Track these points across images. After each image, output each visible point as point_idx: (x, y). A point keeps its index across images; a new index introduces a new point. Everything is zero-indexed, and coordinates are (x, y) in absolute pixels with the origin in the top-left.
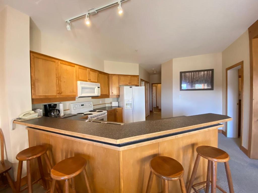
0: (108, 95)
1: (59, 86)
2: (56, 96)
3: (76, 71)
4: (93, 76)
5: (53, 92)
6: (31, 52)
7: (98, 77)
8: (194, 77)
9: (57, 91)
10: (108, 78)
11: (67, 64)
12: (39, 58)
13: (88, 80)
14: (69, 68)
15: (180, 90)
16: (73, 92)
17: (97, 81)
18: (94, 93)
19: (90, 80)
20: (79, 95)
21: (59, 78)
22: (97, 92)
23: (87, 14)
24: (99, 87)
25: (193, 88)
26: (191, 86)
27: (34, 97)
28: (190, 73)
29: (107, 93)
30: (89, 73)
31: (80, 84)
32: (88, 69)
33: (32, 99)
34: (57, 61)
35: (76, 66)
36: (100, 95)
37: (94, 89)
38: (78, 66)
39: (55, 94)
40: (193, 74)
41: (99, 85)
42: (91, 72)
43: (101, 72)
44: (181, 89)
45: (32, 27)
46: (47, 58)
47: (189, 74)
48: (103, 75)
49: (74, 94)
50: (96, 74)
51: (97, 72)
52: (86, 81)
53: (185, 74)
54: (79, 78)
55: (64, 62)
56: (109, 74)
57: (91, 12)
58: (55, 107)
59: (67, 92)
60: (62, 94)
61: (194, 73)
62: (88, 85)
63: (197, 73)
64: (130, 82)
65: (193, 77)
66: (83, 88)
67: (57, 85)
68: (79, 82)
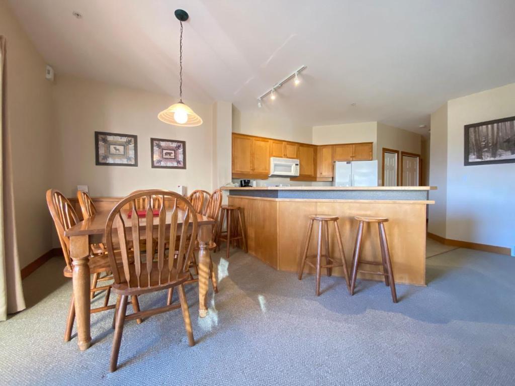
0: (313, 176)
1: (252, 162)
2: (249, 172)
3: (270, 147)
4: (291, 150)
5: (247, 169)
6: (233, 134)
7: (298, 150)
8: (500, 134)
9: (251, 167)
10: (314, 152)
11: (261, 139)
12: (238, 138)
13: (283, 156)
14: (262, 144)
15: (465, 165)
16: (266, 169)
17: (295, 157)
18: (290, 171)
19: (286, 156)
20: (272, 173)
21: (253, 155)
22: (294, 171)
23: (273, 89)
24: (297, 165)
25: (497, 158)
26: (492, 154)
27: (233, 172)
28: (490, 126)
29: (313, 174)
30: (285, 147)
31: (273, 161)
32: (284, 143)
33: (232, 173)
34: (251, 138)
35: (269, 140)
36: (298, 175)
37: (290, 166)
38: (272, 141)
39: (249, 171)
40: (498, 126)
41: (298, 161)
42: (288, 146)
43: (302, 145)
44: (467, 163)
45: (234, 110)
46: (242, 137)
47: (487, 127)
48: (305, 149)
49: (267, 172)
50: (296, 147)
51: (297, 145)
52: (282, 157)
53: (477, 129)
54: (272, 154)
55: (257, 139)
56: (317, 146)
57: (276, 86)
58: (249, 183)
59: (260, 169)
60: (255, 171)
61: (500, 124)
62: (283, 161)
63: (508, 124)
64: (354, 155)
65: (498, 133)
66: (276, 165)
67: (251, 162)
68: (272, 159)
